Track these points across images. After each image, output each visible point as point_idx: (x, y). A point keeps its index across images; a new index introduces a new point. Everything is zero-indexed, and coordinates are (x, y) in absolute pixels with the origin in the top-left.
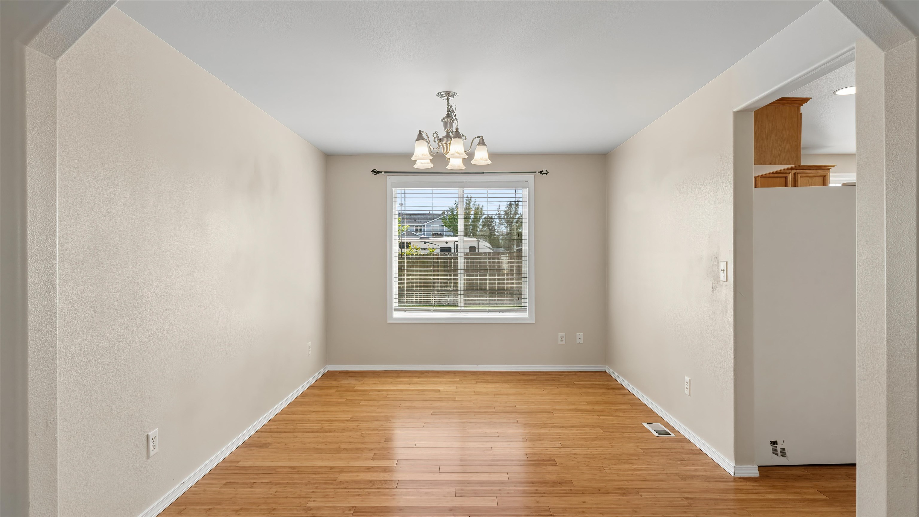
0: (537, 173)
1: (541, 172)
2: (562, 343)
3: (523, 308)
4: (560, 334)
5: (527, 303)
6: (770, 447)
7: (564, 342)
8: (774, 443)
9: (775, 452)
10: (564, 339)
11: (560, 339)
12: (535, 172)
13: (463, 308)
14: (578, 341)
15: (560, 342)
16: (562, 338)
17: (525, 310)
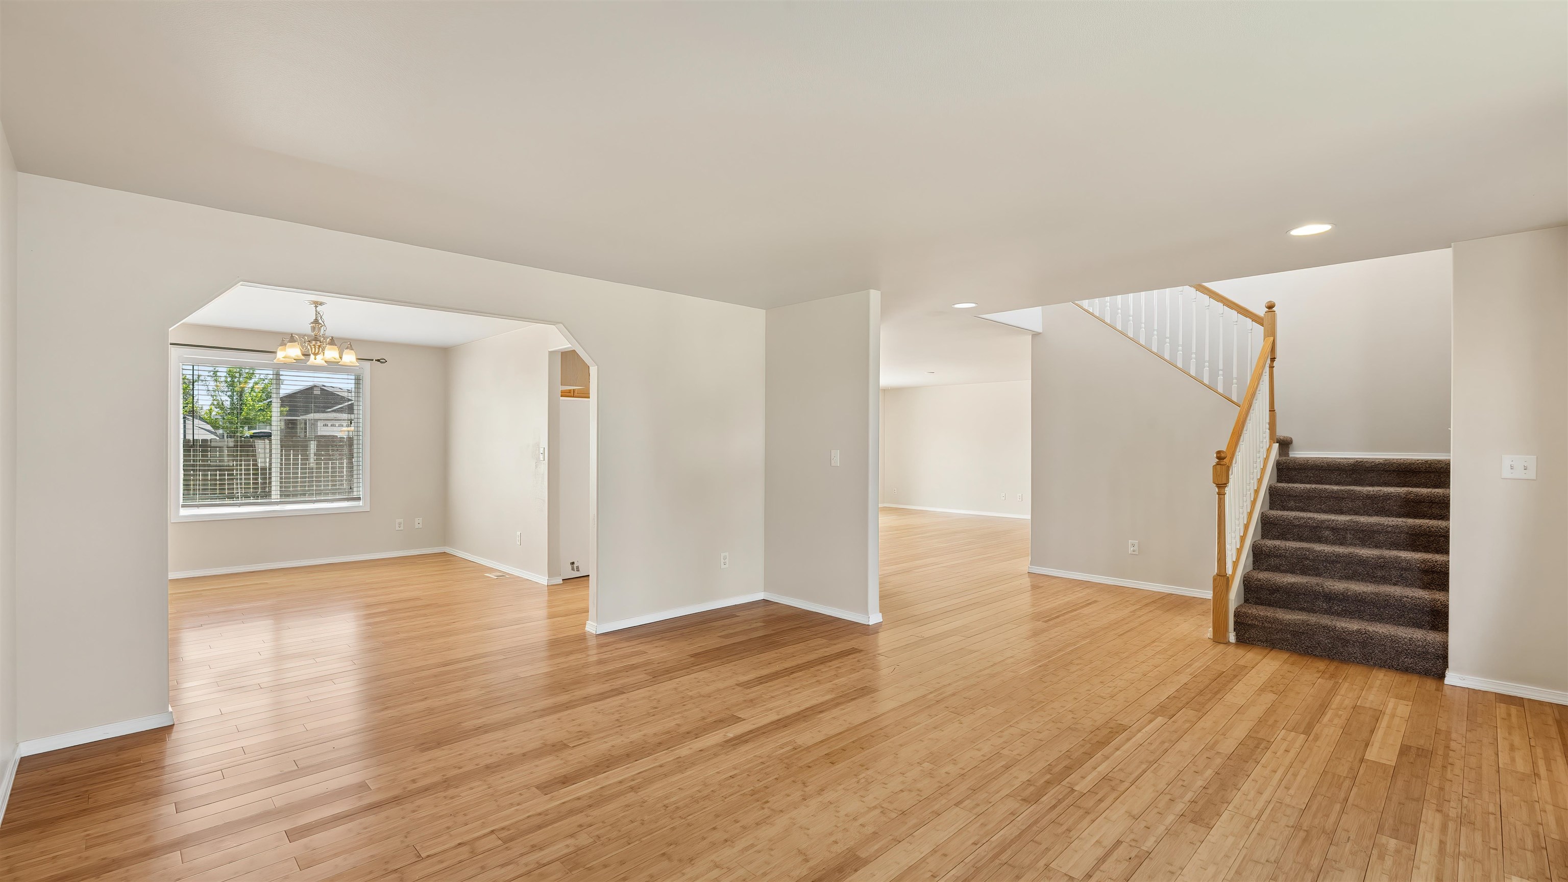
0: (374, 360)
1: (378, 360)
2: (399, 529)
3: (354, 497)
4: (398, 521)
5: (360, 490)
6: (570, 566)
7: (402, 528)
8: (573, 563)
9: (573, 569)
10: (402, 525)
11: (397, 526)
12: (373, 360)
13: (278, 500)
14: (417, 526)
15: (397, 528)
16: (400, 524)
17: (359, 499)
